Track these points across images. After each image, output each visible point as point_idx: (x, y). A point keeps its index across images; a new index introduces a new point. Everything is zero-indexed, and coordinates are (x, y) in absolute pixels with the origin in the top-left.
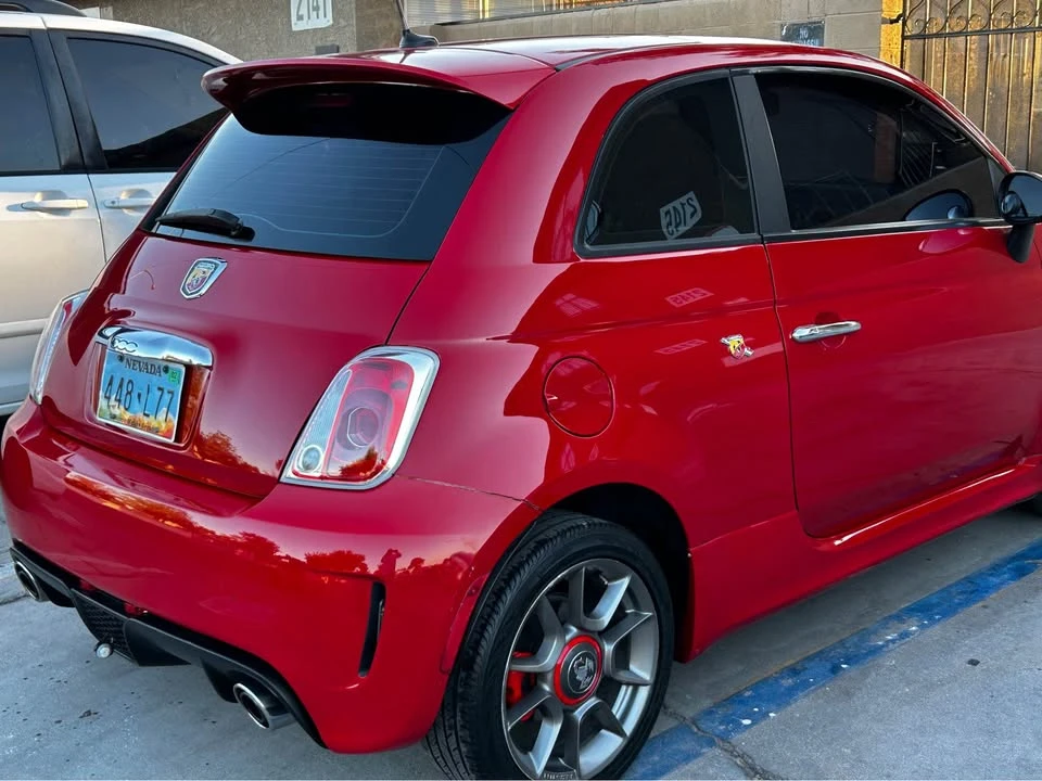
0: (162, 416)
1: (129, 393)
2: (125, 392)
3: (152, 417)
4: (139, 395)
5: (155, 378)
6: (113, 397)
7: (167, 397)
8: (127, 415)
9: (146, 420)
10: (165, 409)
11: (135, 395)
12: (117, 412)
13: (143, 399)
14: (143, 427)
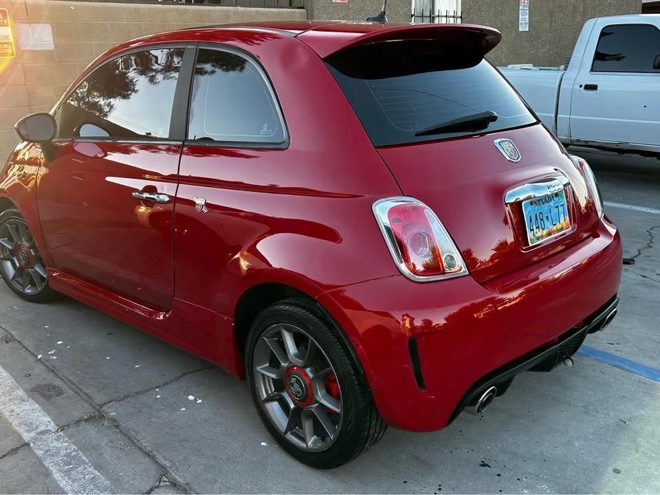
0: (562, 220)
1: (542, 220)
2: (539, 221)
3: (558, 224)
4: (547, 217)
5: (552, 203)
6: (534, 227)
7: (561, 209)
8: (545, 232)
9: (555, 228)
10: (562, 215)
11: (545, 219)
12: (539, 234)
13: (550, 218)
14: (555, 232)
